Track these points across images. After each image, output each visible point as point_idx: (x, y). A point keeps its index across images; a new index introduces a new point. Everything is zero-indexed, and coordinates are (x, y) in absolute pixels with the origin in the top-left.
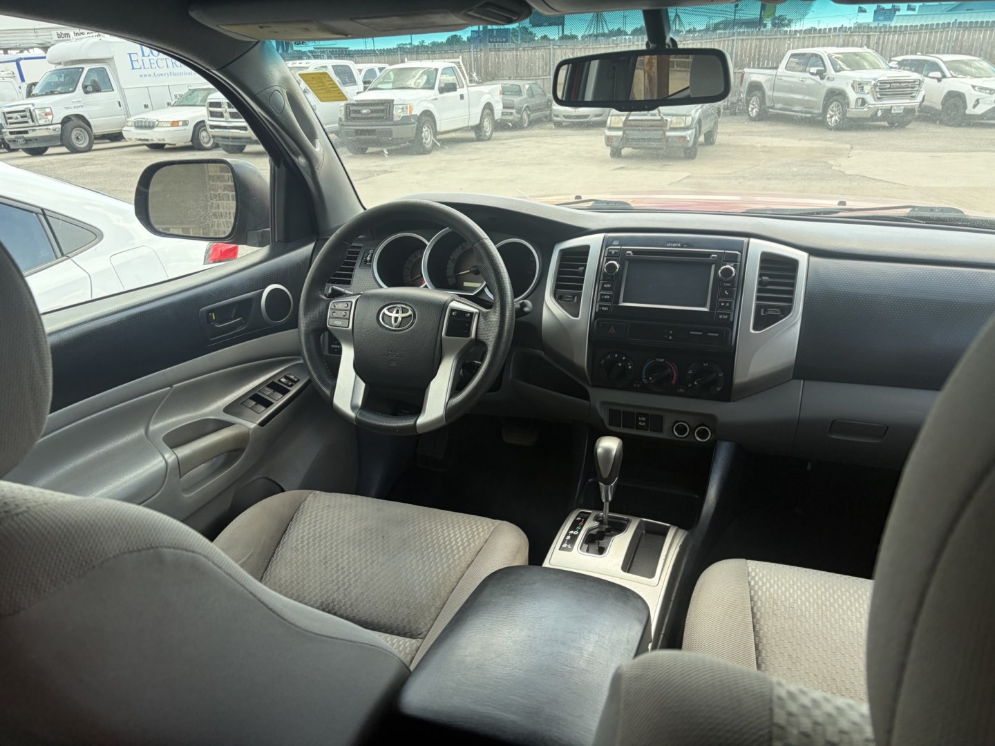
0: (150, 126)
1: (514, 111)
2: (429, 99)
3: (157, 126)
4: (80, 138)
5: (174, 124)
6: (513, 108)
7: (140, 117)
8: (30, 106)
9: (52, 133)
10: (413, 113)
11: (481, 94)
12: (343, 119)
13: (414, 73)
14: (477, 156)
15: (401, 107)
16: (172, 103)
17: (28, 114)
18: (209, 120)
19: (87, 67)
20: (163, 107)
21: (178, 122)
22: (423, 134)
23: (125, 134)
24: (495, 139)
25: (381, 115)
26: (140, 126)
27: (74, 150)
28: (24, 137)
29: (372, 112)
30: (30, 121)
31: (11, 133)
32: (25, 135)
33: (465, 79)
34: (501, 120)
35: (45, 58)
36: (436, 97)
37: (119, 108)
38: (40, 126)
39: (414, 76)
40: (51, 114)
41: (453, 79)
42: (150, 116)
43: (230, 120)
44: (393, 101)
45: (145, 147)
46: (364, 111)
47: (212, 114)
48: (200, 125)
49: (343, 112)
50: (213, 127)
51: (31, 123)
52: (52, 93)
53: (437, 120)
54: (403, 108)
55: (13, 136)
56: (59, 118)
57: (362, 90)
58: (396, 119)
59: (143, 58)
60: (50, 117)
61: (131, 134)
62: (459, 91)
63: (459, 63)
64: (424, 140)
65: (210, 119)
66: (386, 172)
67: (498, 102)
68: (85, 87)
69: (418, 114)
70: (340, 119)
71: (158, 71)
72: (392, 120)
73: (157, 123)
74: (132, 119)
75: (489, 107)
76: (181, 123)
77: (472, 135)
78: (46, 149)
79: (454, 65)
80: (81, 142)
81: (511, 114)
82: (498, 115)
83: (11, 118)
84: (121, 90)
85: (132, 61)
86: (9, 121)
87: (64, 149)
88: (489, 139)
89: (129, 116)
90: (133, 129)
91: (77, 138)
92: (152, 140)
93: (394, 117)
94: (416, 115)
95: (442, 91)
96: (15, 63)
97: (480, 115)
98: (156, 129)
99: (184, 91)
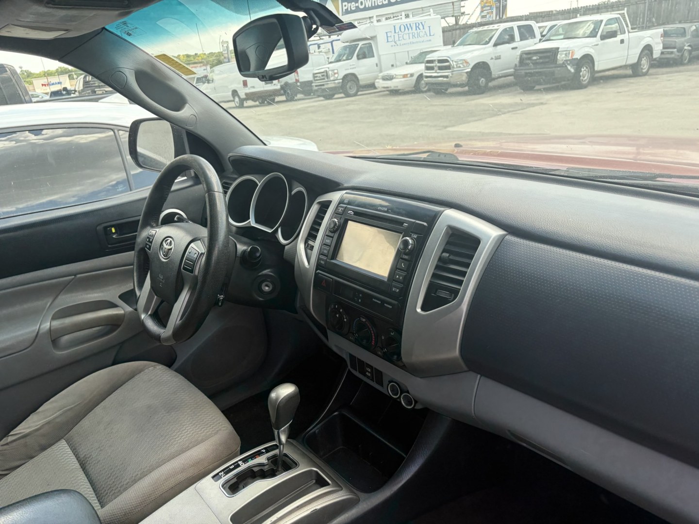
0: (390, 78)
1: (675, 50)
2: (591, 46)
3: (395, 78)
4: (351, 87)
5: (405, 76)
6: (674, 48)
7: (385, 73)
8: (327, 69)
9: (338, 85)
10: (574, 57)
11: (643, 38)
12: (518, 65)
13: (582, 25)
14: (626, 89)
15: (565, 53)
16: (408, 62)
17: (325, 74)
18: (426, 73)
19: (361, 43)
20: (403, 65)
21: (407, 75)
22: (581, 74)
23: (377, 85)
24: (651, 75)
25: (547, 60)
26: (385, 79)
27: (348, 95)
28: (321, 88)
29: (541, 58)
30: (326, 78)
31: (316, 86)
32: (323, 87)
33: (627, 26)
34: (660, 58)
35: (339, 40)
36: (597, 43)
37: (376, 68)
38: (331, 81)
39: (583, 27)
40: (337, 73)
41: (617, 27)
42: (393, 72)
43: (438, 71)
44: (558, 48)
45: (387, 92)
46: (535, 58)
47: (428, 68)
48: (421, 76)
49: (518, 59)
50: (427, 77)
51: (326, 80)
52: (339, 61)
53: (595, 61)
54: (566, 54)
55: (317, 88)
56: (341, 75)
57: (538, 41)
58: (560, 62)
59: (395, 34)
60: (336, 75)
61: (380, 84)
62: (620, 37)
63: (624, 13)
64: (582, 78)
65: (426, 71)
66: (542, 104)
67: (657, 43)
68: (358, 56)
69: (579, 58)
70: (516, 65)
71: (403, 42)
72: (556, 63)
73: (395, 76)
74: (381, 75)
75: (648, 49)
76: (409, 76)
77: (629, 72)
78: (334, 95)
79: (619, 16)
80: (351, 90)
81: (672, 53)
82: (656, 54)
83: (316, 77)
84: (379, 56)
85: (387, 37)
86: (316, 79)
87: (342, 95)
88: (646, 74)
89: (381, 71)
90: (381, 81)
91: (350, 88)
92: (391, 87)
93: (558, 61)
94: (577, 59)
95: (603, 38)
96: (330, 44)
97: (638, 55)
98: (394, 80)
99: (417, 53)
